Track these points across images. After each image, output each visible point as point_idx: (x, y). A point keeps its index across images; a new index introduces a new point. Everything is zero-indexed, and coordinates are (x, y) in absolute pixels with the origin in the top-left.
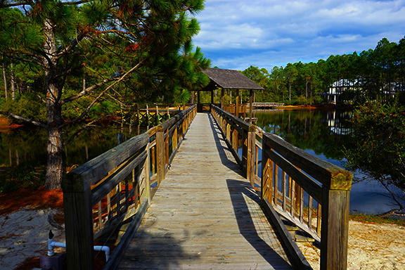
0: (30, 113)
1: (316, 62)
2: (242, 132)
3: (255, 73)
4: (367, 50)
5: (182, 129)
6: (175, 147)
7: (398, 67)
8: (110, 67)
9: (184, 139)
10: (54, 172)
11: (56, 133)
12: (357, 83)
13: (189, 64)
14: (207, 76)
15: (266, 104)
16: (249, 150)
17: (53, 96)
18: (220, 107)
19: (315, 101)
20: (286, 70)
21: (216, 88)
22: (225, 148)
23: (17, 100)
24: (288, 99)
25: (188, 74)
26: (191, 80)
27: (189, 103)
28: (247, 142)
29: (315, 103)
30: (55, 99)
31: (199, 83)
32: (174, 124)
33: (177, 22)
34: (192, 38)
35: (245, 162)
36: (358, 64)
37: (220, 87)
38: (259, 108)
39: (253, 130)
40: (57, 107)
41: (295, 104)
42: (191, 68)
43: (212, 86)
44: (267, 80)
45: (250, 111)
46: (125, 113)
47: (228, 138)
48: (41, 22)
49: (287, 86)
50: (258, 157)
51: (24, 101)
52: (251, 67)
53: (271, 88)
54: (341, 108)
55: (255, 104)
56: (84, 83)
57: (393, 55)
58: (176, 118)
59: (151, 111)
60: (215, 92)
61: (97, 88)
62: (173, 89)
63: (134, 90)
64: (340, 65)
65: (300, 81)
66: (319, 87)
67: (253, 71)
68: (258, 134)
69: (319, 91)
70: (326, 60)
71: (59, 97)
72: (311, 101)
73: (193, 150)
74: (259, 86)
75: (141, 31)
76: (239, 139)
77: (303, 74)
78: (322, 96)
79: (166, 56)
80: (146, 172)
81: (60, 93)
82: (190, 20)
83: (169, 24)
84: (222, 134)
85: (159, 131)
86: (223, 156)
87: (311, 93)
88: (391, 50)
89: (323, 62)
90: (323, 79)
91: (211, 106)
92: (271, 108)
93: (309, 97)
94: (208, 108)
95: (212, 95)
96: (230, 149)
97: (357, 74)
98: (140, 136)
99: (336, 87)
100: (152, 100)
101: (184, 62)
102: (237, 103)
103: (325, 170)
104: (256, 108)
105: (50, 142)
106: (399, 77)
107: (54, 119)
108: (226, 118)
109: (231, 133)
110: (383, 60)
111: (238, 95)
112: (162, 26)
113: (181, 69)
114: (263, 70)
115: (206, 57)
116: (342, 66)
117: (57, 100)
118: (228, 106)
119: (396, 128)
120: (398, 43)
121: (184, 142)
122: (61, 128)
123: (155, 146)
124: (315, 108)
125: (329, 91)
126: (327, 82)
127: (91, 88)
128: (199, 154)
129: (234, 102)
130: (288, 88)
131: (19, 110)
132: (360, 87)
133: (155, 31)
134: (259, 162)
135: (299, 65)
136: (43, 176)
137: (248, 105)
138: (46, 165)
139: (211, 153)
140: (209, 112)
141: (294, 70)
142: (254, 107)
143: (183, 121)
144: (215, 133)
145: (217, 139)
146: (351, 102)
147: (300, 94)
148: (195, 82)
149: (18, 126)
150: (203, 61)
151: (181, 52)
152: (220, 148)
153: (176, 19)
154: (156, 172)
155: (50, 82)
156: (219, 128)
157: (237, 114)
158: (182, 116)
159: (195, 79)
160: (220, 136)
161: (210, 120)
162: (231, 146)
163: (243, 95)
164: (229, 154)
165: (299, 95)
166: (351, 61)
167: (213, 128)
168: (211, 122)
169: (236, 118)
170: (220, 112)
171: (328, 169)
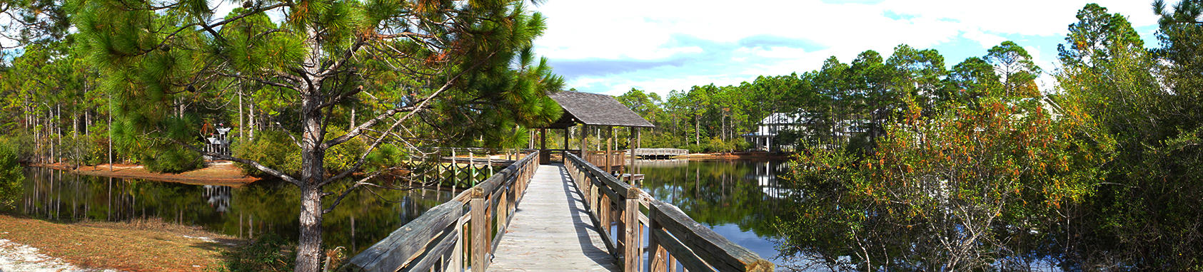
0: (271, 160)
1: (737, 84)
2: (618, 200)
3: (640, 100)
4: (810, 72)
5: (514, 192)
6: (501, 224)
7: (851, 98)
8: (395, 89)
9: (517, 210)
10: (307, 256)
11: (314, 195)
12: (799, 120)
13: (527, 84)
14: (559, 104)
15: (658, 152)
16: (628, 229)
17: (313, 137)
18: (580, 156)
19: (737, 146)
20: (690, 96)
21: (572, 124)
22: (590, 227)
23: (256, 140)
24: (695, 143)
25: (525, 101)
26: (530, 111)
27: (526, 150)
28: (626, 217)
29: (738, 150)
30: (316, 142)
31: (544, 115)
32: (502, 184)
33: (510, 18)
34: (534, 41)
35: (621, 248)
36: (798, 91)
37: (581, 122)
38: (647, 157)
39: (634, 195)
40: (318, 153)
41: (706, 151)
42: (532, 90)
43: (566, 121)
44: (660, 111)
45: (632, 162)
46: (416, 163)
47: (594, 209)
48: (303, 28)
49: (693, 122)
50: (643, 241)
51: (265, 143)
52: (634, 90)
53: (667, 125)
54: (777, 157)
55: (639, 151)
56: (353, 115)
57: (845, 80)
58: (505, 174)
59: (461, 161)
60: (572, 130)
61: (377, 124)
62: (500, 124)
63: (436, 126)
64: (773, 91)
65: (713, 114)
66: (742, 124)
67: (636, 97)
68: (643, 203)
69: (744, 131)
70: (751, 83)
71: (321, 140)
72: (732, 147)
73: (533, 230)
74: (646, 122)
75: (450, 32)
76: (612, 210)
77: (718, 104)
78: (748, 139)
79: (490, 72)
80: (455, 267)
81: (323, 132)
82: (532, 14)
83: (497, 22)
84: (584, 202)
85: (477, 197)
86: (585, 240)
87: (731, 133)
88: (842, 73)
89: (748, 85)
90: (748, 112)
91: (564, 155)
92: (667, 157)
93: (728, 140)
94: (559, 157)
95: (567, 136)
96: (597, 227)
97: (798, 105)
98: (447, 206)
99: (769, 125)
100: (465, 142)
101: (520, 82)
102: (609, 150)
103: (738, 261)
104: (642, 157)
105: (304, 208)
106: (853, 112)
107: (312, 172)
108: (591, 175)
109: (599, 199)
110: (833, 86)
111: (610, 135)
112: (485, 25)
113: (515, 92)
114: (654, 96)
115: (556, 73)
116: (776, 93)
117: (318, 143)
118: (594, 153)
119: (845, 187)
120: (850, 65)
121: (517, 215)
122: (321, 187)
123: (469, 222)
124: (737, 157)
125: (757, 130)
126: (755, 116)
127: (368, 124)
128: (544, 236)
129: (604, 148)
130: (694, 125)
131: (257, 157)
132: (804, 125)
133: (474, 32)
134: (645, 250)
135: (710, 89)
136: (292, 260)
137: (628, 153)
138: (298, 244)
139: (563, 236)
140: (561, 163)
141: (704, 96)
142: (638, 156)
143: (516, 179)
144: (571, 201)
145: (574, 210)
146: (791, 148)
147: (714, 135)
148: (537, 114)
149: (254, 179)
150: (552, 80)
151: (515, 64)
152: (580, 227)
153: (508, 13)
154: (469, 265)
155: (309, 116)
156: (578, 192)
157: (609, 168)
158: (514, 170)
159: (538, 108)
160: (580, 205)
161: (564, 178)
162: (599, 223)
163: (619, 137)
164: (594, 236)
165: (712, 136)
166: (789, 85)
167: (568, 191)
168: (565, 182)
169: (607, 175)
170: (579, 165)
171: (741, 259)
